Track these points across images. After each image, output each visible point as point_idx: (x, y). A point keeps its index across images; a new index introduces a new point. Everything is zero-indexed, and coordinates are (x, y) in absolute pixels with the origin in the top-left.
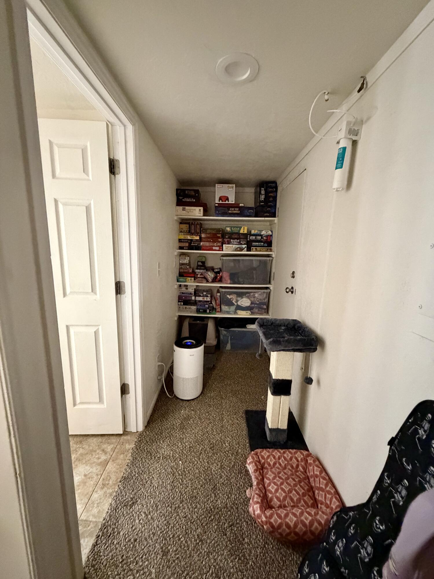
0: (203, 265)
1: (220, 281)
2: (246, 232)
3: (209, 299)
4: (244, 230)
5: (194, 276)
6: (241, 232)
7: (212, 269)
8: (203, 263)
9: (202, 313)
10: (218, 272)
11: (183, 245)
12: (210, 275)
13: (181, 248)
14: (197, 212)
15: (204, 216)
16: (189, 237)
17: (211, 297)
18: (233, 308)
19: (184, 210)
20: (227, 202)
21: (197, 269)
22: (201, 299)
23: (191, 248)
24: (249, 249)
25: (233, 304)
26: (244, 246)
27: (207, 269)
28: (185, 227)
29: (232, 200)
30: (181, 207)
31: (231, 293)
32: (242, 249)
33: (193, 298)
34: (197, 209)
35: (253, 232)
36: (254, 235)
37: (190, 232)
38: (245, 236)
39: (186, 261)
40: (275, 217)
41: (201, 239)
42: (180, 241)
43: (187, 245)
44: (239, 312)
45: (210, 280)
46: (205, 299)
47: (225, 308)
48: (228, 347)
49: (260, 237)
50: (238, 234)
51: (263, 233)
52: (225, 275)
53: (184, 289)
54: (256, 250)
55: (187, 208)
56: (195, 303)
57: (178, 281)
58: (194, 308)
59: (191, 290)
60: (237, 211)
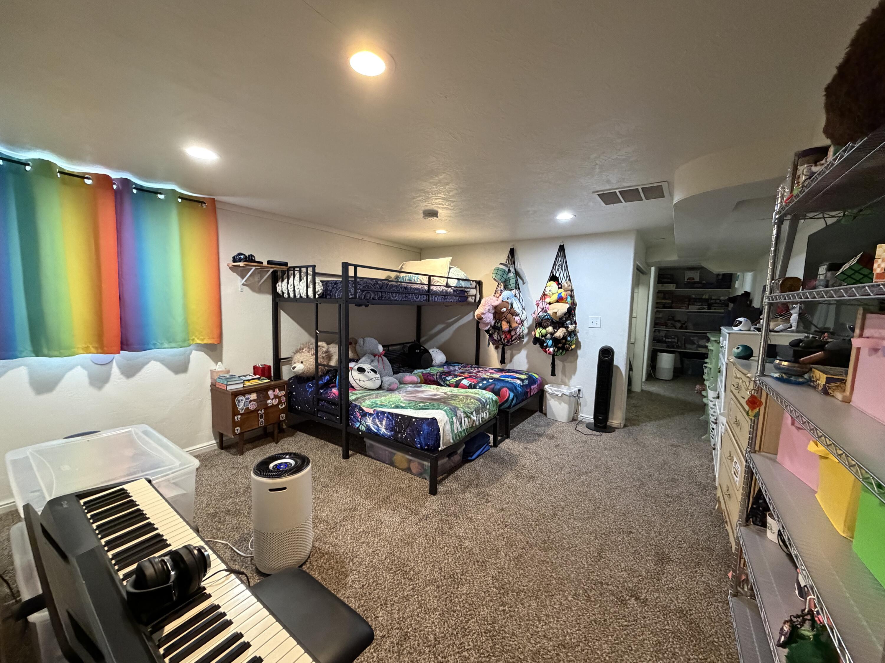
0: (672, 318)
1: (686, 328)
2: (707, 297)
3: (676, 341)
4: (706, 297)
5: (666, 325)
6: (704, 297)
7: (679, 321)
8: (673, 317)
9: (670, 348)
10: (684, 324)
11: (660, 306)
12: (678, 325)
13: (657, 308)
14: (672, 287)
15: (676, 288)
16: (664, 301)
17: (678, 340)
18: (695, 346)
19: (662, 286)
20: (693, 281)
21: (668, 320)
22: (670, 340)
23: (664, 307)
24: (709, 308)
25: (694, 343)
26: (705, 307)
27: (676, 321)
28: (661, 295)
29: (697, 279)
30: (661, 285)
31: (693, 336)
32: (704, 309)
33: (664, 339)
34: (672, 285)
35: (713, 298)
36: (713, 299)
37: (664, 298)
38: (706, 300)
39: (660, 315)
40: (730, 288)
41: (672, 303)
42: (657, 303)
43: (662, 306)
44: (700, 349)
45: (678, 327)
46: (673, 340)
47: (688, 346)
48: (690, 372)
49: (719, 301)
50: (702, 299)
51: (722, 298)
52: (690, 325)
53: (657, 333)
54: (715, 309)
55: (665, 285)
56: (665, 342)
57: (654, 327)
58: (665, 345)
59: (662, 334)
60: (700, 285)
